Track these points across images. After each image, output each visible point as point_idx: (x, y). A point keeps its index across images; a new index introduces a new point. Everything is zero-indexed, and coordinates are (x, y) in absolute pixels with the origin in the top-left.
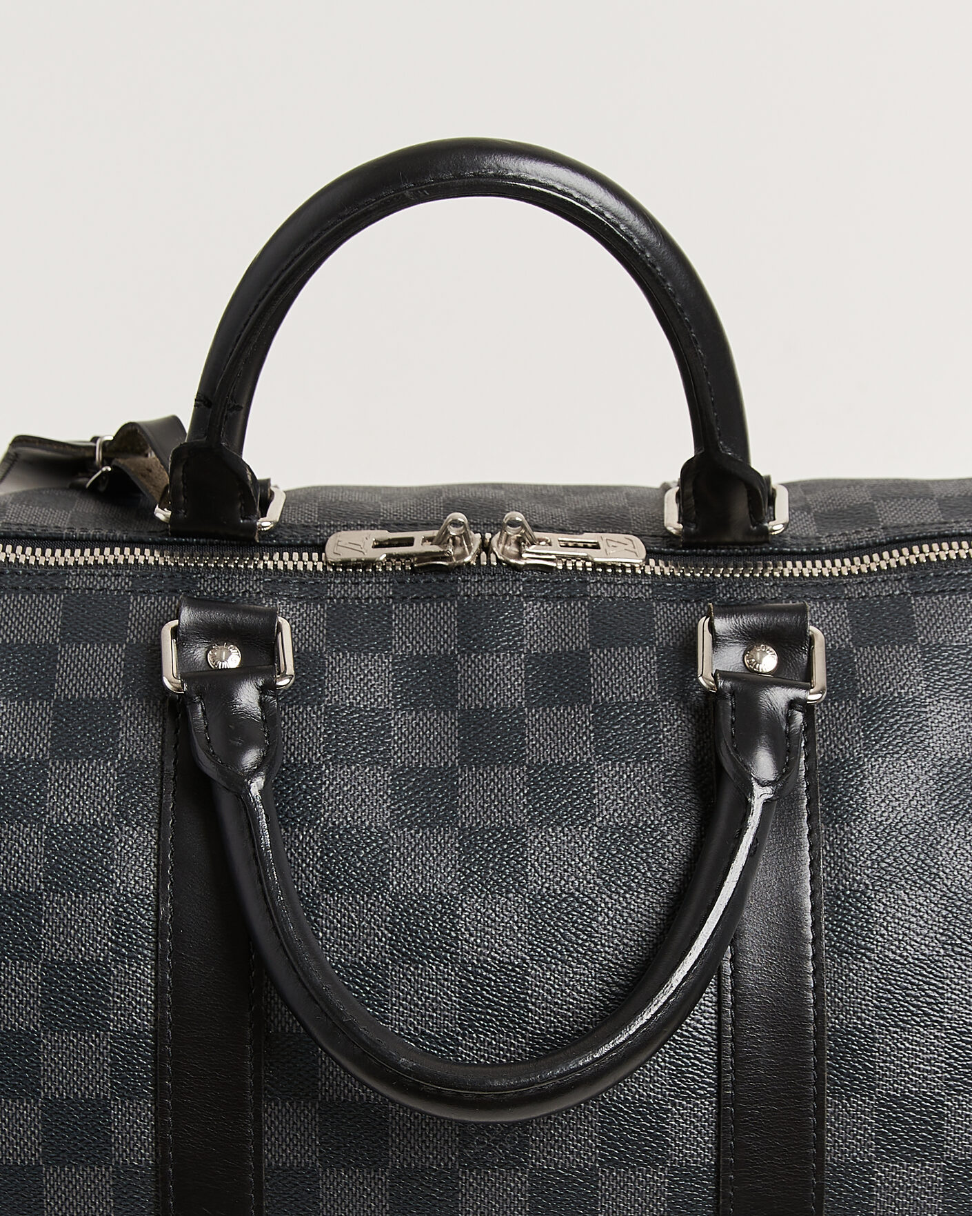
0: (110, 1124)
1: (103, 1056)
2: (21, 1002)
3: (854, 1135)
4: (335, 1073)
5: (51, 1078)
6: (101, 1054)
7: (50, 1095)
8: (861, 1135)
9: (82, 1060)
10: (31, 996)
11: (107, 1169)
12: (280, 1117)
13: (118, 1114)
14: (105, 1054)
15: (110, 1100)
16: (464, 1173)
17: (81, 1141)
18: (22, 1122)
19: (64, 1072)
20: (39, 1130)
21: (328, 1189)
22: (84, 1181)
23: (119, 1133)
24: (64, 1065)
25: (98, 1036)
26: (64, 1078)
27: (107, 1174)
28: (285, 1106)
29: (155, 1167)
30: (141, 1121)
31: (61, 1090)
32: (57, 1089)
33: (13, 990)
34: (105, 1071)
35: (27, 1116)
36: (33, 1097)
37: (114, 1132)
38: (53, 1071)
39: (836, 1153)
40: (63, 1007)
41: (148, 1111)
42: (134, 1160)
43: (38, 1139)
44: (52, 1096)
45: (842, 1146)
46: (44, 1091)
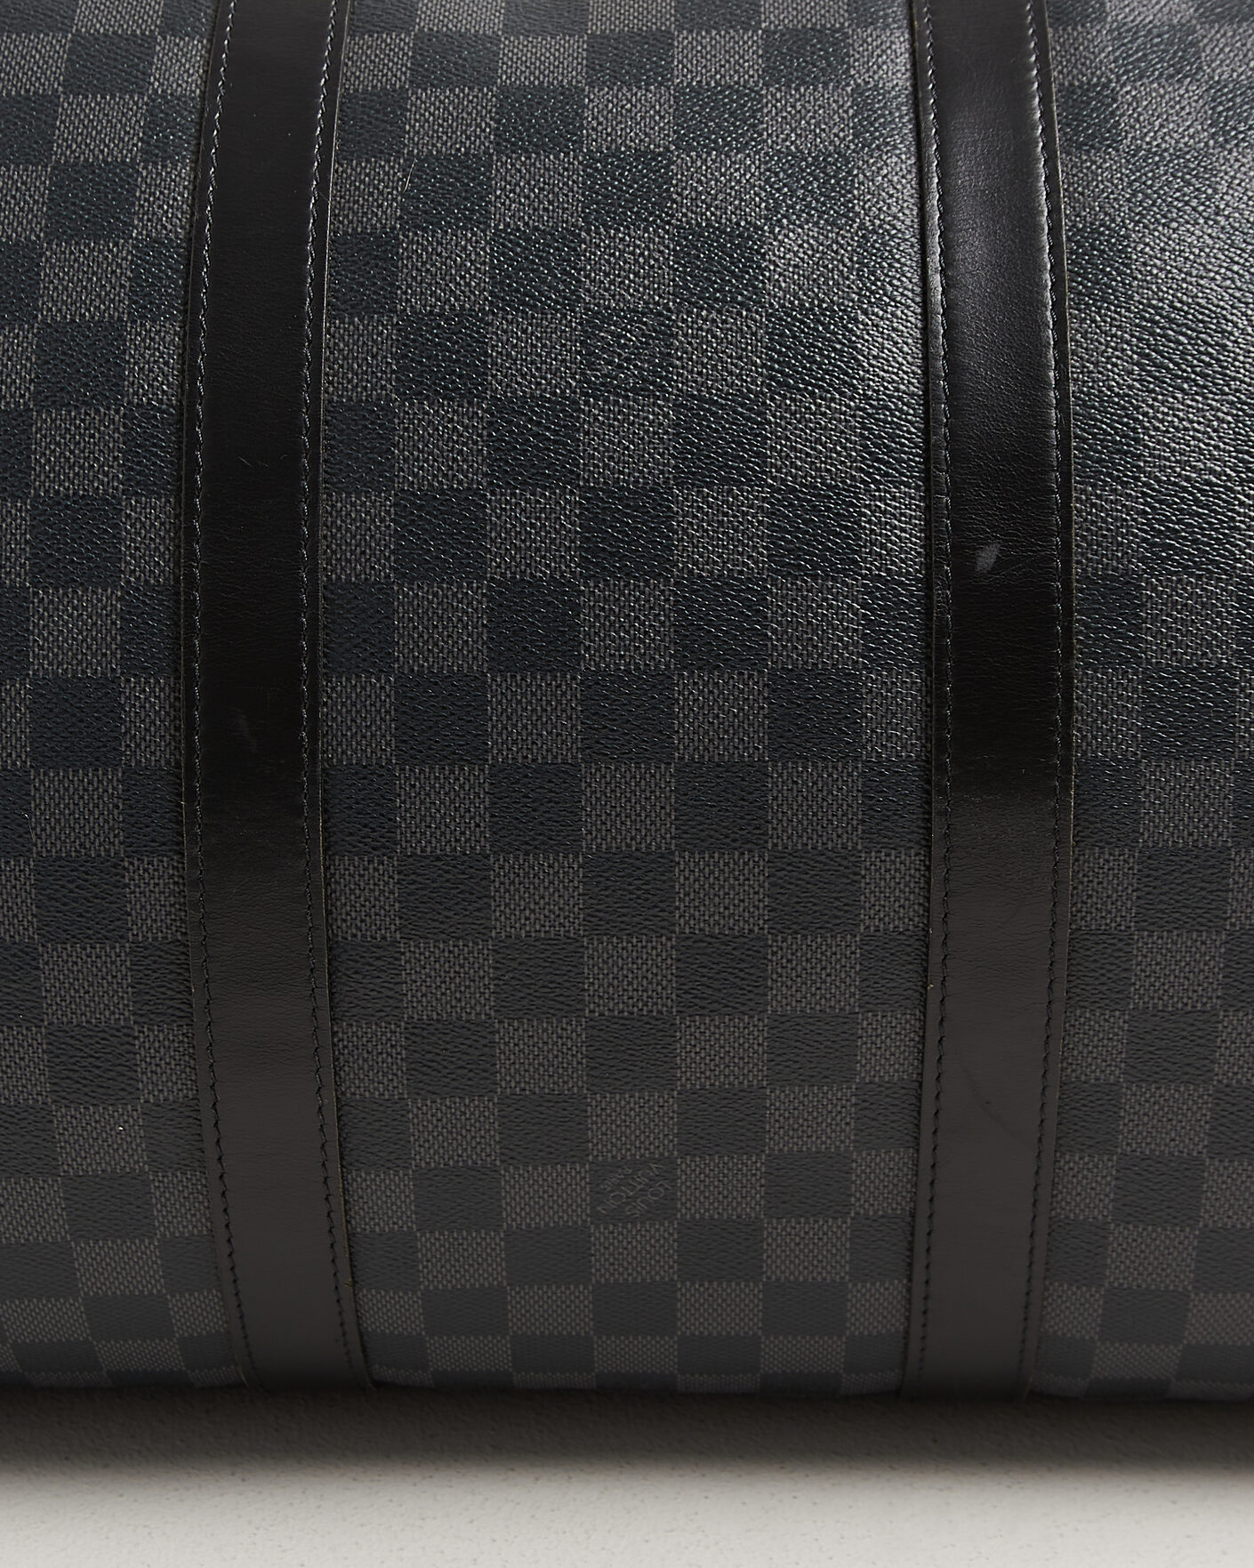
0: (124, 352)
1: (121, 268)
2: (22, 210)
3: (1108, 358)
4: (419, 278)
5: (52, 297)
6: (119, 266)
7: (49, 318)
8: (1118, 358)
9: (94, 273)
10: (36, 202)
11: (117, 412)
12: (346, 337)
13: (136, 339)
14: (124, 266)
15: (126, 322)
16: (587, 403)
17: (86, 376)
18: (10, 353)
19: (70, 290)
20: (31, 363)
21: (406, 430)
22: (85, 429)
23: (135, 364)
24: (70, 281)
25: (116, 244)
26: (70, 296)
27: (117, 418)
28: (353, 323)
29: (180, 408)
30: (165, 347)
31: (64, 311)
32: (60, 310)
33: (14, 197)
34: (122, 286)
35: (18, 346)
36: (28, 322)
37: (128, 362)
38: (56, 288)
39: (1084, 382)
40: (75, 213)
41: (175, 335)
42: (152, 399)
43: (30, 375)
44: (52, 319)
45: (1092, 372)
46: (42, 314)
